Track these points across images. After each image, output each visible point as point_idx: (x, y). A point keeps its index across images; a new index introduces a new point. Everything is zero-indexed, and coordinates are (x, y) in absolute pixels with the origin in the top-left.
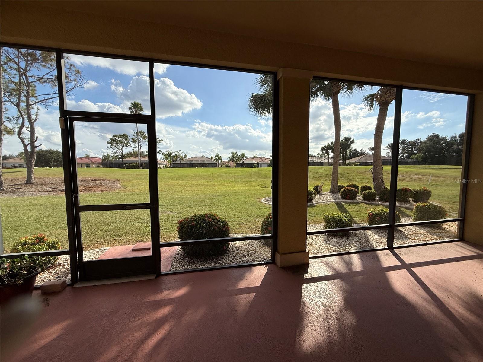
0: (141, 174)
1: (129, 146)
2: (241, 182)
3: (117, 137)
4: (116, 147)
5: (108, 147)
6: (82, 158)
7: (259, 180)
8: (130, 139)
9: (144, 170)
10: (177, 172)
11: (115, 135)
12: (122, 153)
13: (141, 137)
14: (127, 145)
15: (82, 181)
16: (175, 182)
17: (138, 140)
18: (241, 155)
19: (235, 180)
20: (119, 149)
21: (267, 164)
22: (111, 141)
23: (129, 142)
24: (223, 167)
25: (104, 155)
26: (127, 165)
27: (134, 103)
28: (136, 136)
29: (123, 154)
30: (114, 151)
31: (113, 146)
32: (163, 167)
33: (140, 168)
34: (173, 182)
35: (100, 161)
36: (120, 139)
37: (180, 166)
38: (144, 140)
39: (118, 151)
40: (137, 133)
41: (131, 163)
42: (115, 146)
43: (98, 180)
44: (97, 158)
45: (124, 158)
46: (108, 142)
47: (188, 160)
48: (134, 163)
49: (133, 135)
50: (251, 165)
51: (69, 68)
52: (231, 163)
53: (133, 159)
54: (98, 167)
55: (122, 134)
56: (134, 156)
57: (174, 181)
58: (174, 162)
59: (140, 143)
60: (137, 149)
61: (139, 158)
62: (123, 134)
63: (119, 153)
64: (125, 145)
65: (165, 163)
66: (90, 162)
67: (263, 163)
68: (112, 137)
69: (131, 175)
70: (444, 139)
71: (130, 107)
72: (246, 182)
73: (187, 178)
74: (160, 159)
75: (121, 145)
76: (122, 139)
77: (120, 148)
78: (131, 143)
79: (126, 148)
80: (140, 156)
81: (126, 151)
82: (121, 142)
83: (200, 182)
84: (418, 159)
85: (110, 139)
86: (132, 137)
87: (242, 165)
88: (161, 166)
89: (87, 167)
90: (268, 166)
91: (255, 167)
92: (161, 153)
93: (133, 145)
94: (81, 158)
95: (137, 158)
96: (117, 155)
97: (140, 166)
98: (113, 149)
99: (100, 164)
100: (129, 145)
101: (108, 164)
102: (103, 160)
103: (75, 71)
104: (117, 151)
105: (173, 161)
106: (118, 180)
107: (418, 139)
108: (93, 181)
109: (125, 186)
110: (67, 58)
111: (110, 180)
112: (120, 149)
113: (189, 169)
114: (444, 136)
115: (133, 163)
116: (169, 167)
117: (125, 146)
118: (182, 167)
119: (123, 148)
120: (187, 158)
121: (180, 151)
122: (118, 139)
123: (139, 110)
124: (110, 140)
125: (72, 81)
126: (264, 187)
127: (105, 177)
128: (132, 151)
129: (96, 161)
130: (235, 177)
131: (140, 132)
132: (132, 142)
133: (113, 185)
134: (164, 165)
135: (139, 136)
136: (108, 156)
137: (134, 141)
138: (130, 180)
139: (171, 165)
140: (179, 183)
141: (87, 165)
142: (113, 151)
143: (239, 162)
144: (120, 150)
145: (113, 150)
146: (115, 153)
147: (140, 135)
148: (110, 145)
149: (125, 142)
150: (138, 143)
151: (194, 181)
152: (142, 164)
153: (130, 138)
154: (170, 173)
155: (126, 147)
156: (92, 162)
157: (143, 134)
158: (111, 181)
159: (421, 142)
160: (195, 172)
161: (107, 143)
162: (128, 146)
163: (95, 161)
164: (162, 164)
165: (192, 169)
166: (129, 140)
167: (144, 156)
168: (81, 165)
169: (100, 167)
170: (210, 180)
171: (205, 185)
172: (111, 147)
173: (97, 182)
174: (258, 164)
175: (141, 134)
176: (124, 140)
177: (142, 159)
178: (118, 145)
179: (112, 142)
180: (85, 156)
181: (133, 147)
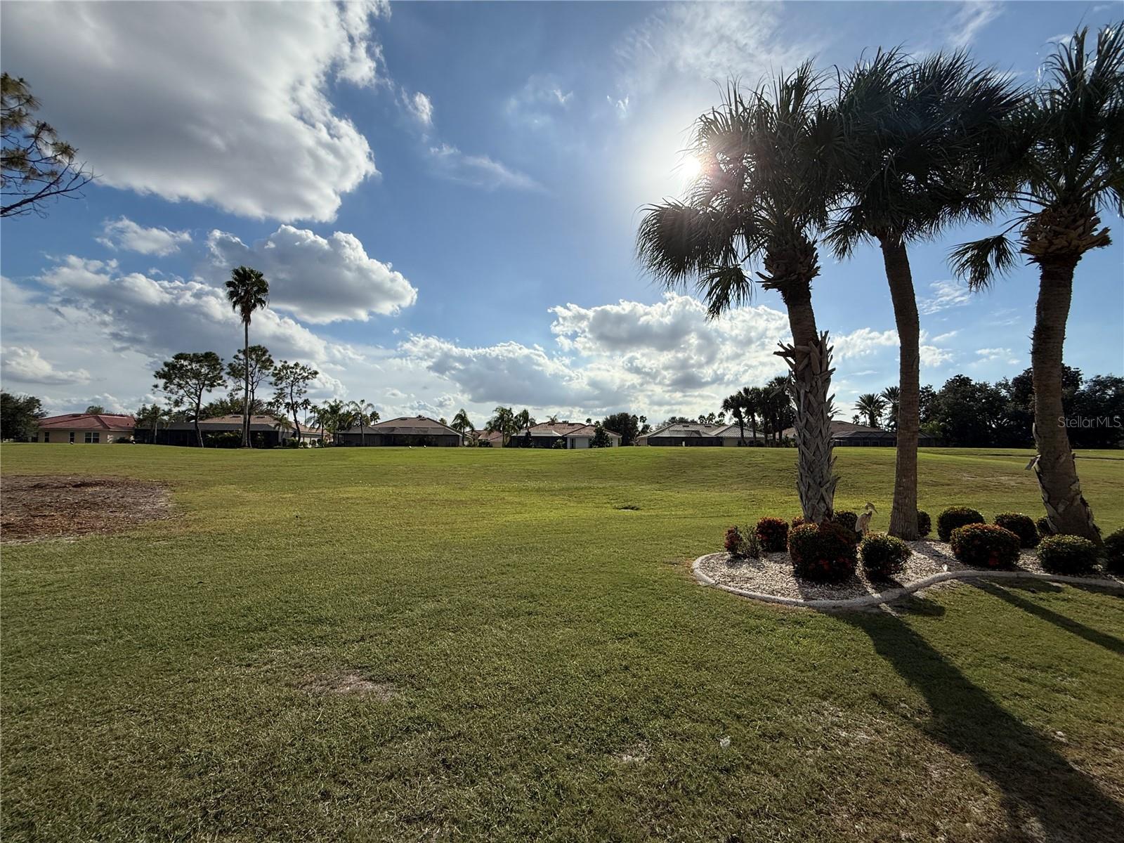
0: (245, 463)
1: (219, 385)
2: (553, 492)
3: (185, 360)
4: (182, 388)
5: (156, 386)
6: (79, 415)
7: (600, 486)
8: (225, 367)
9: (256, 452)
10: (356, 459)
11: (181, 354)
12: (198, 405)
13: (257, 362)
14: (212, 383)
15: (36, 487)
16: (353, 492)
17: (247, 369)
18: (520, 416)
19: (532, 484)
20: (189, 394)
21: (587, 440)
22: (169, 370)
23: (222, 374)
24: (474, 446)
25: (144, 409)
26: (210, 436)
27: (241, 271)
28: (243, 360)
29: (202, 407)
30: (174, 397)
31: (171, 383)
32: (313, 443)
33: (244, 446)
34: (345, 492)
35: (132, 425)
36: (194, 365)
37: (361, 441)
38: (264, 371)
39: (185, 399)
40: (245, 352)
41: (222, 432)
42: (179, 386)
43: (97, 484)
44: (122, 416)
45: (201, 419)
46: (158, 373)
47: (380, 426)
48: (231, 432)
49: (235, 357)
50: (547, 442)
51: (32, 136)
52: (496, 437)
53: (228, 420)
54: (122, 441)
55: (202, 352)
56: (231, 413)
57: (348, 489)
58: (343, 432)
59: (252, 378)
60: (241, 394)
61: (245, 418)
62: (206, 354)
63: (188, 404)
64: (206, 382)
65: (320, 431)
66: (101, 427)
67: (578, 437)
68: (170, 360)
69: (213, 468)
70: (983, 388)
71: (231, 280)
72: (568, 492)
73: (389, 477)
74: (307, 422)
75: (194, 381)
76: (200, 366)
77: (193, 390)
78: (225, 377)
79: (210, 391)
80: (250, 415)
81: (209, 398)
82: (197, 375)
83: (429, 490)
84: (934, 434)
85: (166, 364)
86: (232, 360)
87: (527, 442)
88: (307, 440)
89: (88, 441)
90: (591, 447)
91: (558, 447)
92: (309, 407)
93: (231, 383)
94: (74, 416)
95: (240, 420)
96: (182, 408)
97: (245, 439)
98: (171, 391)
99: (130, 433)
100: (220, 382)
101: (154, 434)
102: (139, 421)
103: (54, 144)
104: (182, 399)
105: (342, 428)
106: (165, 484)
107: (927, 388)
108: (77, 486)
109: (184, 507)
110: (28, 101)
111: (136, 485)
112: (192, 393)
113: (388, 450)
114: (981, 382)
115: (226, 431)
116: (330, 445)
117: (208, 385)
118: (366, 446)
119: (201, 390)
120: (379, 421)
121: (363, 401)
122: (189, 367)
123: (255, 289)
124: (164, 367)
125: (40, 175)
126: (626, 508)
127: (127, 472)
128: (228, 400)
129: (117, 423)
130: (530, 475)
131: (254, 349)
132: (228, 374)
133: (141, 504)
134: (316, 439)
135: (252, 359)
136: (155, 409)
137: (235, 372)
138: (205, 484)
139: (334, 437)
140: (366, 495)
141: (88, 434)
142: (169, 399)
143: (515, 435)
144: (193, 396)
145: (170, 394)
146: (177, 403)
147: (254, 357)
148: (165, 380)
149: (208, 374)
150: (247, 377)
151: (411, 489)
152: (254, 434)
153: (225, 364)
154: (337, 462)
155: (209, 388)
156: (106, 427)
157: (264, 354)
158: (142, 486)
159: (933, 395)
160: (410, 459)
161: (155, 377)
162: (214, 386)
163: (114, 425)
164: (310, 436)
165: (397, 450)
166: (222, 369)
167: (262, 413)
168: (72, 435)
169: (128, 441)
170: (459, 486)
171: (450, 502)
172: (165, 388)
173: (90, 490)
174: (564, 438)
175: (257, 355)
176: (206, 368)
177: (254, 421)
178: (187, 383)
179: (171, 374)
180: (88, 411)
181: (230, 388)
